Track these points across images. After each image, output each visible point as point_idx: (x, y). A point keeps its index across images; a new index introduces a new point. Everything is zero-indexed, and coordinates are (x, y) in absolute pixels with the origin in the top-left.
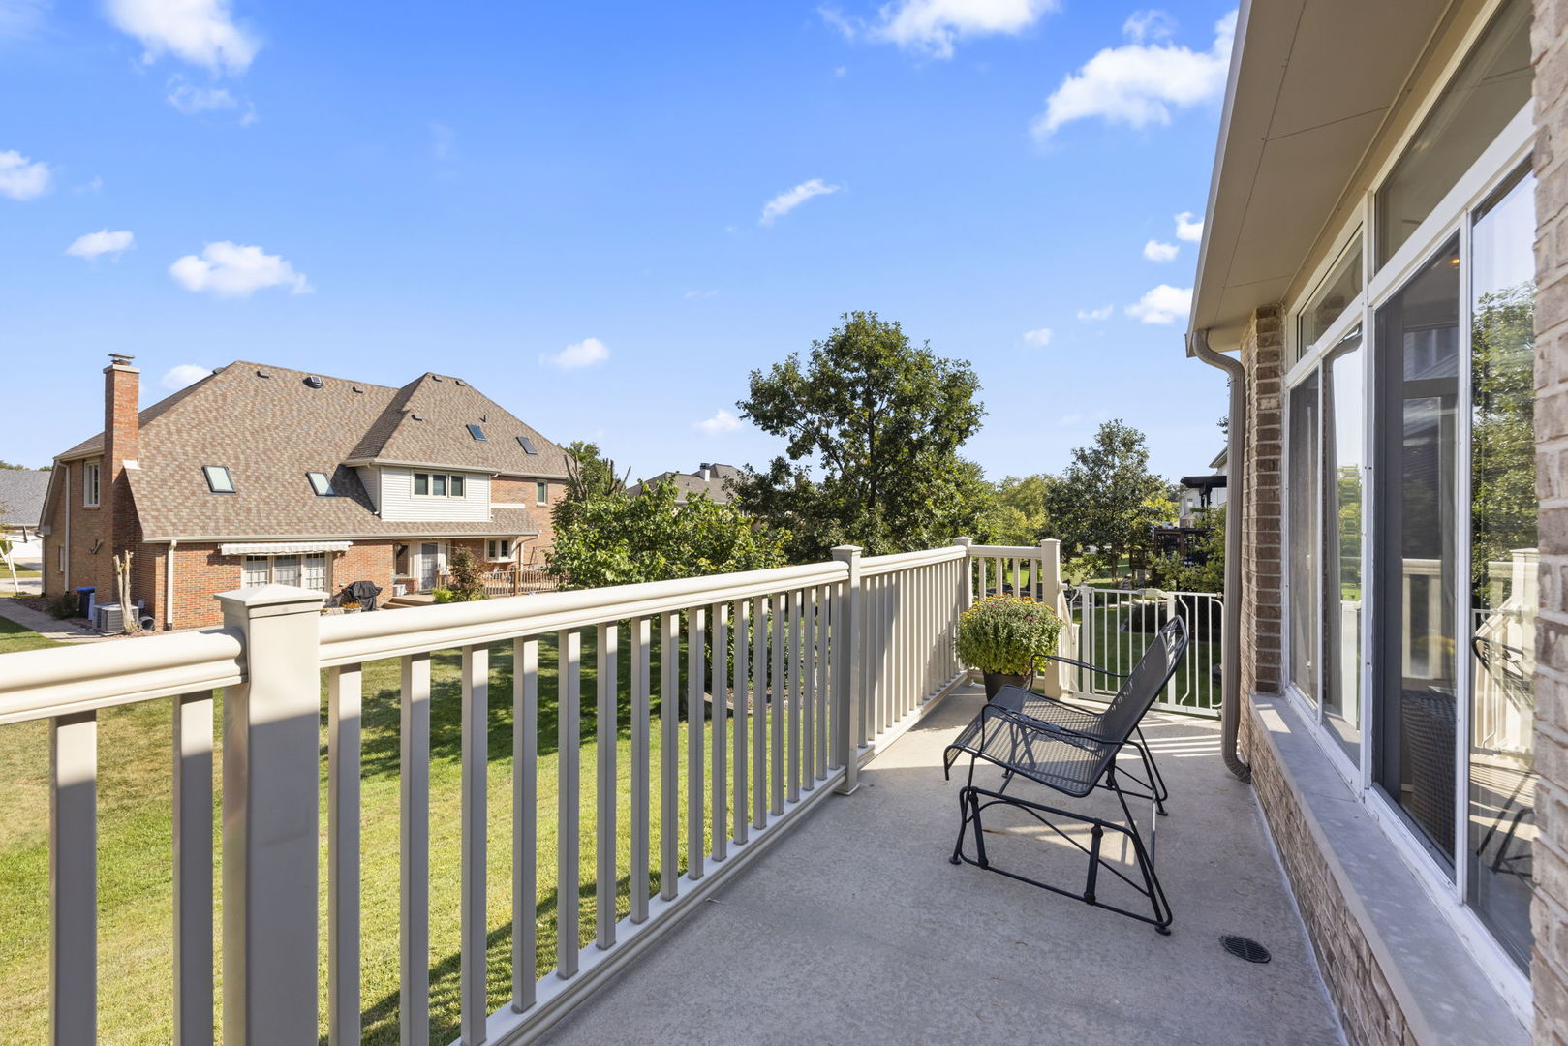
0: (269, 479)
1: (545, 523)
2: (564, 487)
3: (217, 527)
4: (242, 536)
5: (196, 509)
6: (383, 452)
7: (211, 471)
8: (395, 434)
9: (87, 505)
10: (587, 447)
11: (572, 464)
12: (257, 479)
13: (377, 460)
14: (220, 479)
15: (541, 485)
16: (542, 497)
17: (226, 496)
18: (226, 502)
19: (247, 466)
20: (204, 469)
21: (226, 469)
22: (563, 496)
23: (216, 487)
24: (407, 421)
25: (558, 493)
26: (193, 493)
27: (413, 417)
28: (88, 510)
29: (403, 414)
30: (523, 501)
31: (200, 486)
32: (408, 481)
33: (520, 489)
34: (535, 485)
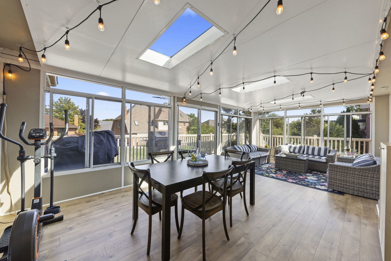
0: (143, 123)
1: (185, 130)
2: (188, 124)
3: (137, 131)
4: (140, 132)
5: (134, 128)
6: (159, 118)
7: (135, 121)
8: (160, 115)
9: (118, 127)
10: (193, 114)
11: (190, 119)
12: (141, 123)
13: (158, 119)
14: (137, 123)
15: (184, 123)
16: (184, 125)
17: (137, 126)
18: (137, 127)
19: (140, 121)
20: (134, 121)
21: (137, 121)
22: (188, 125)
23: (136, 124)
24: (162, 112)
25: (187, 125)
26: (133, 125)
27: (163, 111)
28: (118, 128)
29: (162, 111)
30: (181, 126)
31: (134, 124)
32: (162, 123)
33: (181, 124)
34: (183, 123)
